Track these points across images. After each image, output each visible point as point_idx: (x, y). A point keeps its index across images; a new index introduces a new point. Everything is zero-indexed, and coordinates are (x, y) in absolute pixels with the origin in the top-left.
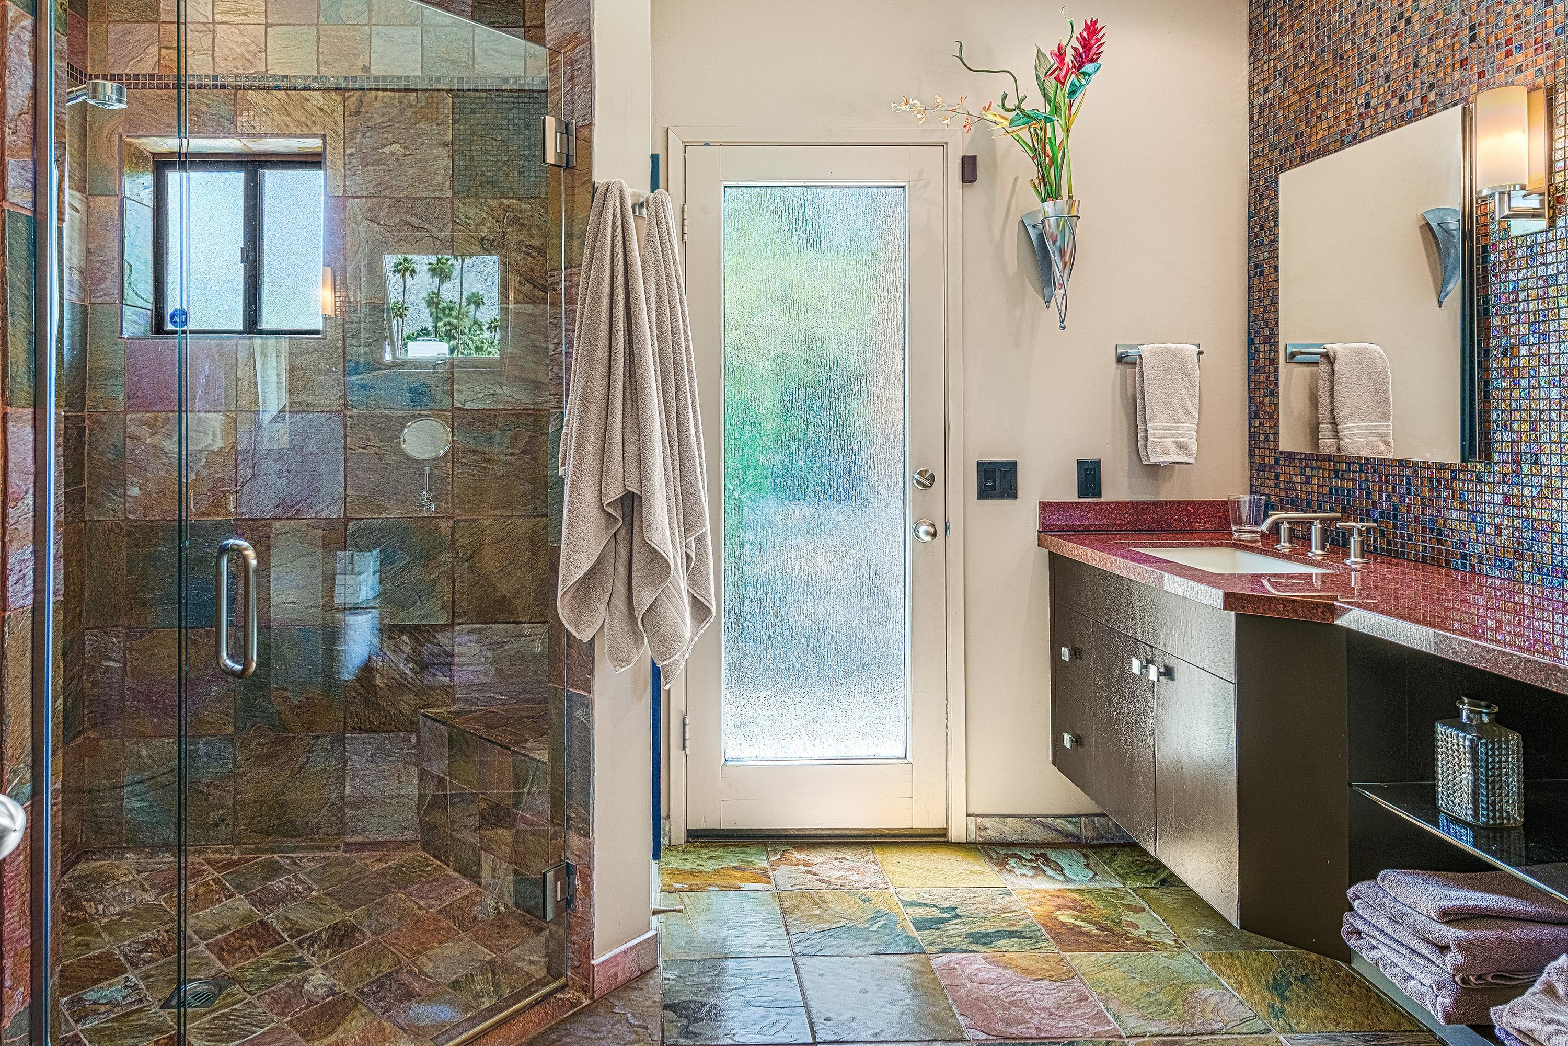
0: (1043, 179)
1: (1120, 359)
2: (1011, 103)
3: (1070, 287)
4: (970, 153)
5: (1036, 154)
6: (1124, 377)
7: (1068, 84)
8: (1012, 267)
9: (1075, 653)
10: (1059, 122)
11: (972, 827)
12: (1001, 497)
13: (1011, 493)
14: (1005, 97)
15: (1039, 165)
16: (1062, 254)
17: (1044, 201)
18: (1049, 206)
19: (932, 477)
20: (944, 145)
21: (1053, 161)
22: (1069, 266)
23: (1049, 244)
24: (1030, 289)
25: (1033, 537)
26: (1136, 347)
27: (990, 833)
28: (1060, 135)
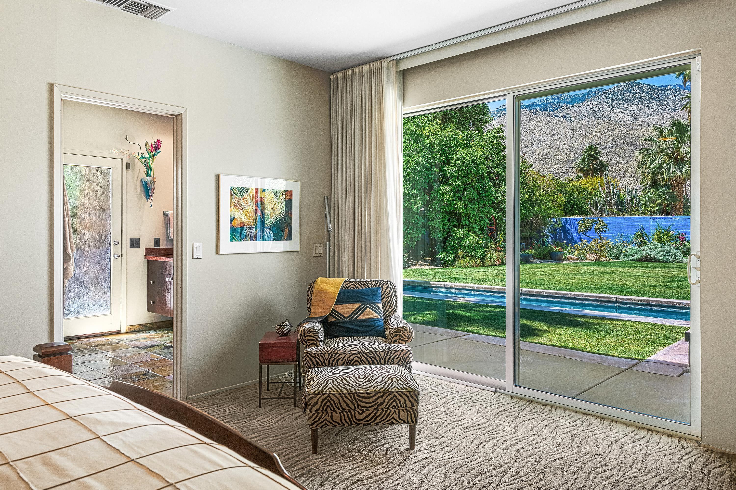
0: (147, 171)
1: (164, 214)
2: (140, 154)
3: (153, 197)
4: (129, 162)
5: (145, 165)
6: (165, 219)
7: (153, 153)
8: (139, 191)
9: (153, 282)
10: (151, 160)
11: (127, 329)
12: (136, 247)
13: (138, 246)
14: (139, 153)
15: (146, 168)
16: (151, 190)
17: (147, 177)
18: (148, 178)
19: (118, 242)
20: (122, 159)
21: (150, 168)
22: (153, 193)
23: (148, 187)
24: (143, 197)
25: (143, 257)
26: (168, 211)
27: (132, 329)
28: (151, 162)
